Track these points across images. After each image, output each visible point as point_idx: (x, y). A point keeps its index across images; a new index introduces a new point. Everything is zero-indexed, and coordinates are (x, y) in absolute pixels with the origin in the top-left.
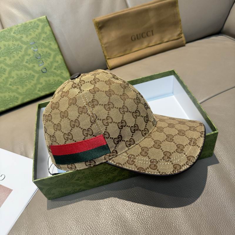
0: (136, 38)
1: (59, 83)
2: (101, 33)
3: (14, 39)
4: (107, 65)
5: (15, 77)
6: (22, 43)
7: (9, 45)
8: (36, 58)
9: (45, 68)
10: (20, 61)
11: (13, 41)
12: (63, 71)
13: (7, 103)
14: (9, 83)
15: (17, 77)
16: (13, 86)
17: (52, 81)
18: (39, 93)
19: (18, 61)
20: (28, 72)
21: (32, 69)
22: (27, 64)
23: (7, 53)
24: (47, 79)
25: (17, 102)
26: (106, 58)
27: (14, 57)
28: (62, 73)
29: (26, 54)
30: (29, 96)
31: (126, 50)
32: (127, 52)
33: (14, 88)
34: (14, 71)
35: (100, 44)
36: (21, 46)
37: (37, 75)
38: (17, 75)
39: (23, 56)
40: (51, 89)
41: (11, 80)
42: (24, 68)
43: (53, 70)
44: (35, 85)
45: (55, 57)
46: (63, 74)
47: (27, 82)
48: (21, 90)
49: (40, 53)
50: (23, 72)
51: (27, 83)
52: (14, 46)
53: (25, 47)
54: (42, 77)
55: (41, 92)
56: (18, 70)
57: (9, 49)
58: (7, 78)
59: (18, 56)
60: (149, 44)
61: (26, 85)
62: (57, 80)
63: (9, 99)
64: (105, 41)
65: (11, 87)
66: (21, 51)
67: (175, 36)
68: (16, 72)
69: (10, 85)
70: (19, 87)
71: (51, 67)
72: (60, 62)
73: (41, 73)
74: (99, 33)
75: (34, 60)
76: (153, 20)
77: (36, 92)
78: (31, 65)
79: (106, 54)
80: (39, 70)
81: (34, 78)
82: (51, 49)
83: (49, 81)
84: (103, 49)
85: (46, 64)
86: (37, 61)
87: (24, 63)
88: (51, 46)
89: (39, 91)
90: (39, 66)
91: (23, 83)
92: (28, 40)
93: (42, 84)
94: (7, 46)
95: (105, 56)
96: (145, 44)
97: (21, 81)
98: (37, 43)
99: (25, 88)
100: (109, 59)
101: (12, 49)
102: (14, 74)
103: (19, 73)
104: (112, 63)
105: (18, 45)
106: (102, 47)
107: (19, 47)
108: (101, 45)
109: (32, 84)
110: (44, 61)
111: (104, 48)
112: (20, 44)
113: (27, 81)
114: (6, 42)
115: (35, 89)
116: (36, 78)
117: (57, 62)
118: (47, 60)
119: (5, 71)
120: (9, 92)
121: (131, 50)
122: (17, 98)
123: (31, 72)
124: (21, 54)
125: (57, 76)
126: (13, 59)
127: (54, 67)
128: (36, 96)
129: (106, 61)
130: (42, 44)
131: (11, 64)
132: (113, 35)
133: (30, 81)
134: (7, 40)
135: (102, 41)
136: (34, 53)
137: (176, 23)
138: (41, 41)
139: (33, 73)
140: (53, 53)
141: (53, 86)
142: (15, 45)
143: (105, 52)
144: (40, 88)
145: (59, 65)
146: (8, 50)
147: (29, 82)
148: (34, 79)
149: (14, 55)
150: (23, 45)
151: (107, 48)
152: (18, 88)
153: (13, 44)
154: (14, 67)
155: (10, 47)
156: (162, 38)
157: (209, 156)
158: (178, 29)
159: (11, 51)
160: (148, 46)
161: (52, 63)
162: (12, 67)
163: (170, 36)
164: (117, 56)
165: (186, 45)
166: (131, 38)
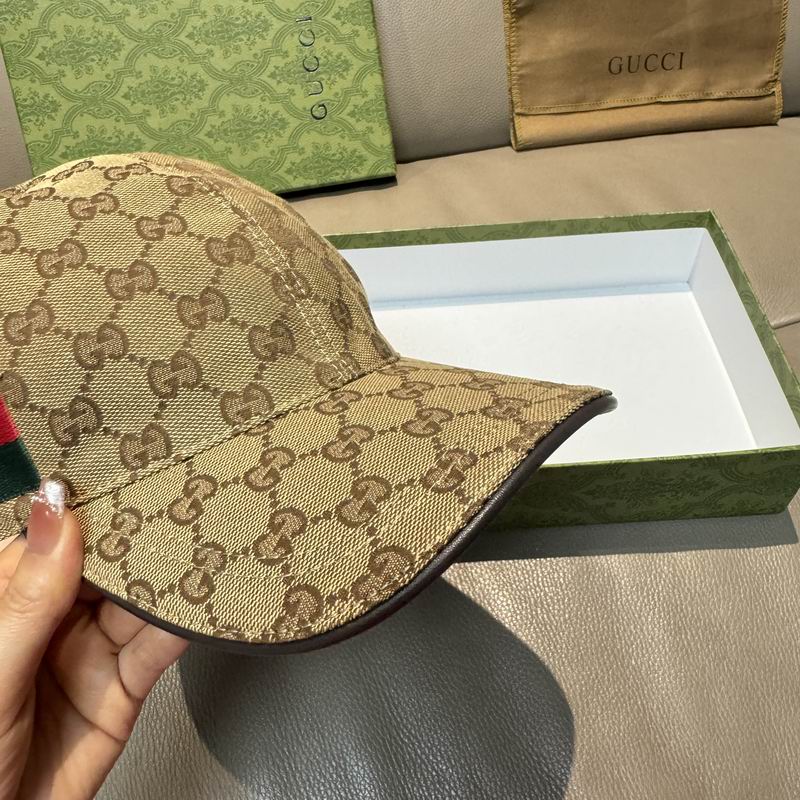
0: (625, 66)
1: (355, 162)
2: (519, 28)
4: (512, 131)
5: (229, 115)
6: (270, 12)
7: (230, 11)
8: (302, 69)
9: (323, 105)
10: (252, 66)
12: (375, 126)
14: (207, 128)
15: (234, 116)
16: (216, 141)
17: (334, 149)
18: (289, 178)
19: (248, 64)
20: (272, 108)
21: (284, 99)
22: (273, 83)
23: (220, 35)
24: (320, 140)
26: (512, 111)
27: (237, 48)
28: (370, 130)
29: (277, 49)
31: (580, 100)
32: (585, 105)
33: (219, 146)
34: (227, 94)
35: (506, 62)
36: (265, 21)
37: (294, 123)
38: (235, 108)
39: (267, 53)
40: (327, 173)
41: (214, 120)
42: (260, 91)
43: (344, 115)
44: (283, 149)
45: (359, 77)
46: (371, 135)
48: (236, 159)
49: (318, 53)
50: (255, 103)
51: (259, 141)
52: (245, 17)
53: (277, 24)
54: (308, 132)
55: (295, 178)
56: (240, 95)
57: (227, 23)
58: (203, 112)
59: (250, 49)
60: (660, 94)
61: (255, 147)
62: (349, 150)
64: (525, 55)
65: (209, 141)
66: (261, 36)
68: (234, 99)
69: (209, 135)
70: (234, 146)
71: (341, 107)
72: (372, 94)
73: (307, 120)
74: (511, 28)
75: (294, 72)
77: (281, 172)
78: (282, 88)
79: (517, 98)
80: (304, 108)
81: (283, 128)
82: (354, 50)
83: (327, 147)
84: (510, 81)
85: (327, 95)
86: (304, 76)
87: (264, 77)
88: (357, 40)
89: (289, 171)
90: (306, 95)
91: (248, 136)
92: (292, 8)
93: (302, 151)
94: (224, 12)
95: (512, 104)
96: (649, 92)
97: (244, 129)
98: (315, 19)
99: (251, 155)
100: (519, 114)
101: (237, 26)
102: (226, 103)
103: (242, 102)
104: (528, 128)
106: (511, 74)
107: (259, 23)
108: (509, 68)
109: (272, 146)
110: (323, 82)
111: (515, 77)
112: (266, 13)
113: (262, 135)
115: (279, 163)
116: (288, 131)
117: (365, 94)
118: (334, 82)
119: (202, 89)
121: (598, 100)
123: (278, 107)
124: (261, 45)
125: (355, 136)
126: (234, 57)
127: (350, 107)
129: (512, 120)
130: (332, 29)
131: (224, 70)
132: (553, 41)
133: (269, 135)
135: (515, 54)
136: (301, 51)
137: (767, 44)
138: (329, 17)
139: (283, 113)
140: (357, 64)
141: (335, 165)
143: (515, 91)
144: (293, 164)
145: (366, 103)
146: (225, 27)
147: (266, 137)
148: (281, 132)
149: (240, 43)
150: (274, 19)
151: (527, 81)
152: (229, 150)
153: (245, 9)
154: (231, 80)
155: (234, 16)
156: (708, 84)
157: (774, 511)
158: (769, 66)
159: (231, 30)
160: (658, 100)
161: (347, 92)
162: (226, 83)
163: (736, 84)
164: (548, 112)
165: (782, 122)
166: (610, 63)
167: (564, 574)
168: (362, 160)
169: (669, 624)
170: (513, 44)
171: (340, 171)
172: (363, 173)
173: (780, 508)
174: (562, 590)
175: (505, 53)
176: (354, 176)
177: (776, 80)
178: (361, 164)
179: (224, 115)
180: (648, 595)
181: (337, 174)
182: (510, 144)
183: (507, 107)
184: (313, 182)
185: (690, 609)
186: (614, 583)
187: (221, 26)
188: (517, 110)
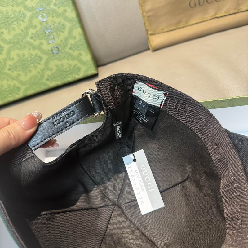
0: (197, 3)
1: (76, 70)
3: (14, 3)
4: (149, 43)
5: (16, 59)
6: (25, 9)
7: (7, 13)
8: (44, 33)
10: (22, 35)
11: (13, 6)
12: (82, 52)
13: (6, 95)
14: (8, 67)
15: (18, 59)
16: (13, 72)
17: (66, 66)
18: (48, 82)
19: (20, 35)
20: (34, 52)
21: (39, 48)
22: (32, 41)
23: (5, 24)
24: (59, 63)
25: (18, 94)
26: (147, 33)
27: (13, 29)
28: (80, 54)
29: (31, 25)
30: (34, 87)
31: (179, 22)
32: (181, 25)
33: (15, 74)
34: (14, 50)
35: (140, 12)
36: (23, 14)
37: (45, 57)
38: (18, 55)
39: (27, 28)
40: (65, 77)
41: (10, 63)
42: (28, 46)
43: (67, 50)
44: (43, 70)
45: (71, 30)
46: (81, 57)
47: (31, 67)
48: (23, 78)
49: (50, 24)
50: (26, 52)
51: (31, 69)
52: (14, 14)
53: (29, 14)
54: (52, 60)
55: (51, 82)
56: (19, 49)
57: (7, 18)
59: (19, 28)
61: (30, 71)
62: (73, 66)
63: (8, 89)
65: (10, 72)
66: (23, 21)
68: (17, 51)
70: (21, 73)
71: (65, 46)
72: (78, 38)
73: (51, 55)
75: (41, 34)
77: (44, 81)
78: (37, 43)
79: (148, 27)
80: (49, 50)
82: (66, 19)
83: (62, 66)
85: (58, 41)
86: (46, 35)
87: (28, 39)
88: (66, 14)
89: (48, 80)
90: (49, 44)
91: (26, 67)
92: (34, 5)
93: (51, 69)
94: (5, 13)
95: (147, 30)
96: (211, 13)
97: (24, 65)
98: (46, 8)
99: (29, 75)
100: (151, 34)
101: (11, 18)
102: (14, 54)
105: (20, 12)
106: (144, 17)
107: (21, 15)
108: (142, 14)
109: (38, 70)
110: (55, 37)
111: (146, 18)
112: (23, 10)
114: (4, 6)
115: (42, 77)
116: (43, 62)
117: (75, 38)
118: (60, 36)
119: (2, 50)
120: (8, 80)
121: (187, 21)
122: (19, 89)
123: (37, 51)
124: (24, 25)
125: (74, 58)
127: (69, 46)
128: (44, 88)
129: (148, 38)
130: (54, 11)
131: (10, 40)
133: (36, 65)
134: (5, 3)
135: (143, 7)
136: (42, 24)
138: (52, 6)
139: (39, 54)
140: (68, 25)
141: (68, 73)
142: (15, 11)
143: (147, 24)
144: (48, 76)
145: (76, 42)
146: (6, 20)
147: (34, 66)
148: (40, 63)
149: (14, 26)
150: (27, 12)
152: (19, 75)
153: (13, 10)
154: (14, 44)
155: (9, 14)
159: (9, 21)
160: (216, 16)
161: (66, 39)
162: (12, 45)
166: (190, 3)
168: (79, 69)
171: (70, 76)
172: (81, 75)
176: (77, 77)
178: (79, 71)
179: (14, 60)
181: (69, 77)
182: (149, 49)
184: (59, 83)
187: (4, 20)
188: (150, 33)
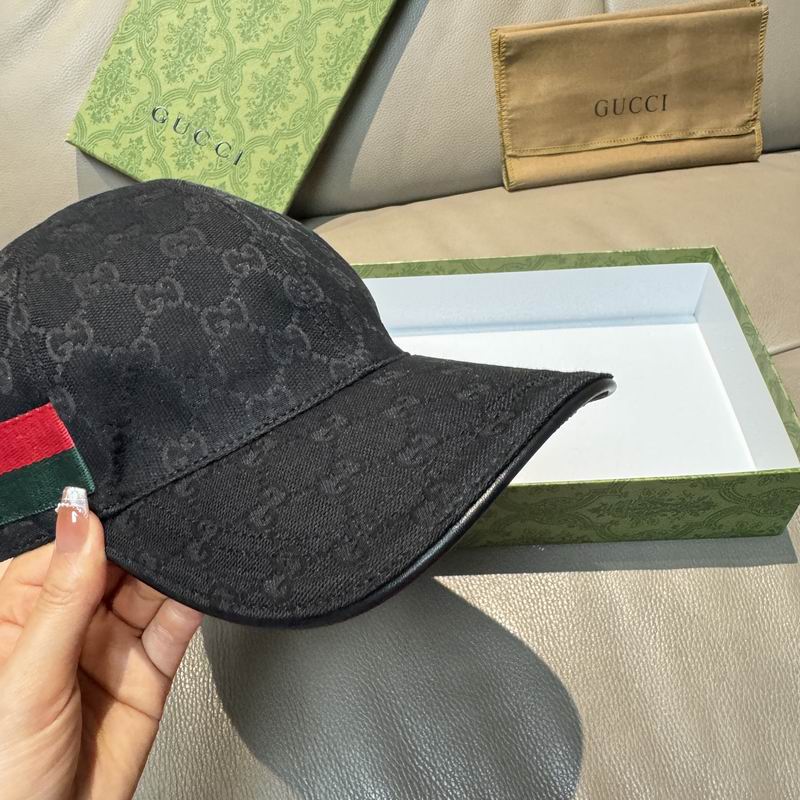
2: (508, 75)
60: (644, 135)
64: (514, 100)
67: (733, 125)
74: (501, 75)
76: (673, 61)
84: (501, 125)
104: (520, 170)
132: (541, 86)
137: (745, 85)
151: (517, 124)
156: (690, 124)
157: (772, 533)
158: (748, 106)
163: (718, 123)
164: (538, 153)
165: (763, 158)
167: (568, 601)
169: (670, 647)
170: (502, 90)
173: (778, 531)
174: (567, 618)
175: (495, 98)
177: (754, 120)
180: (649, 620)
183: (499, 150)
185: (689, 632)
186: (616, 609)
